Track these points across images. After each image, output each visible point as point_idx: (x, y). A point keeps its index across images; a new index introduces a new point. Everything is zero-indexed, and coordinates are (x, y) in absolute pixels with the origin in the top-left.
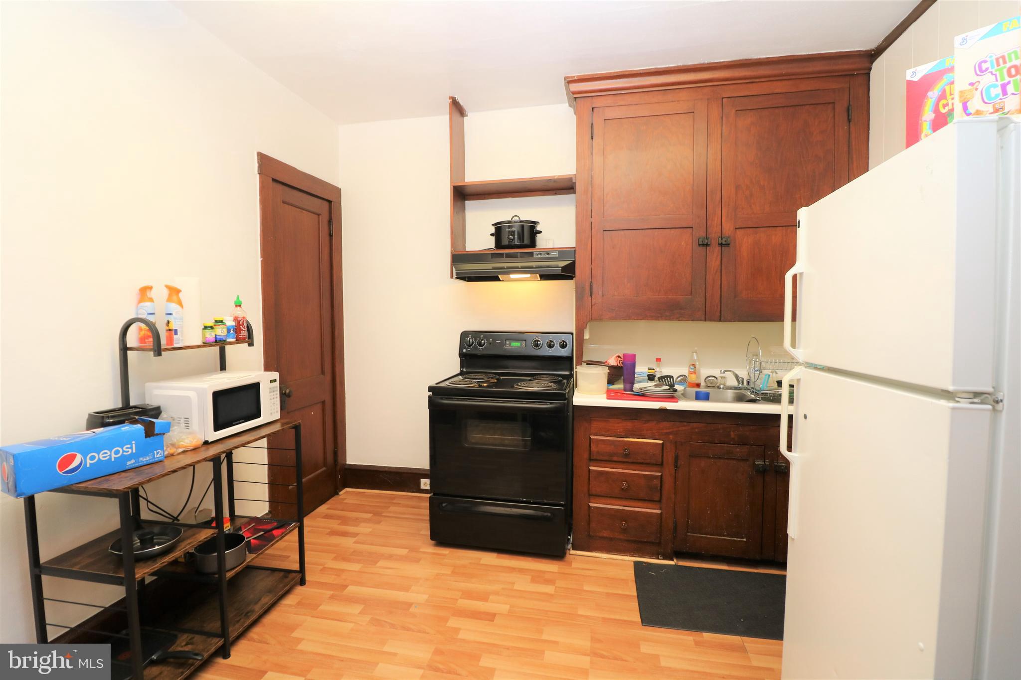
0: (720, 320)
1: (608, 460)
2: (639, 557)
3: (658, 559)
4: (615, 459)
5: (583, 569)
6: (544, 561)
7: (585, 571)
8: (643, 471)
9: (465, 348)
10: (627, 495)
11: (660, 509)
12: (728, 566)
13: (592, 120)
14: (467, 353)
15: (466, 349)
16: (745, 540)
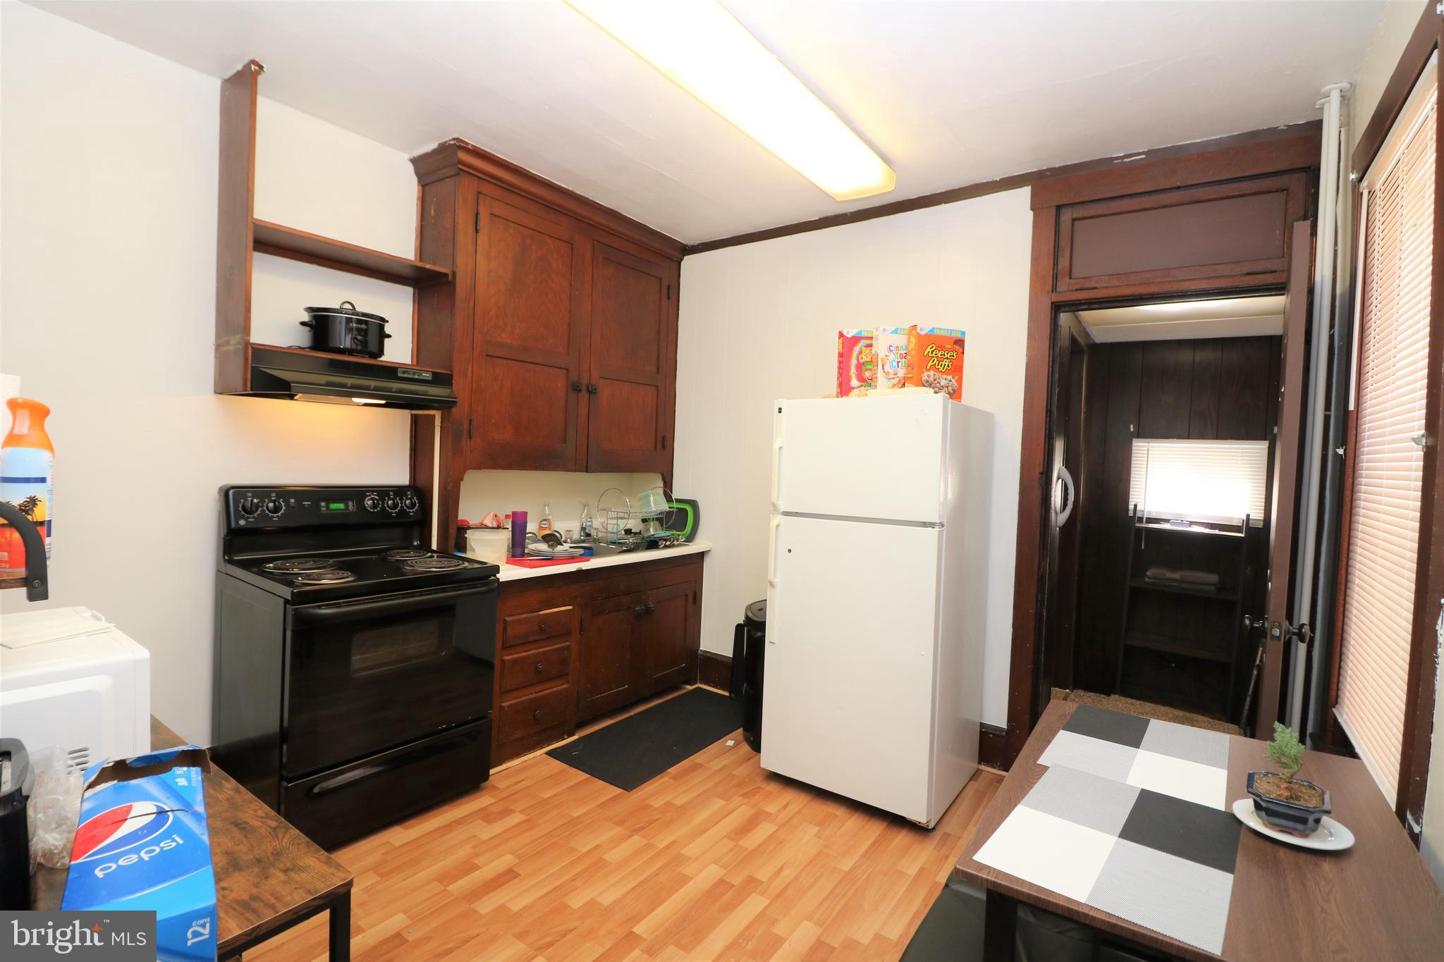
0: (587, 471)
1: (525, 643)
2: (548, 746)
3: (564, 739)
4: (531, 639)
5: (516, 784)
6: (464, 800)
7: (520, 784)
8: (554, 645)
9: (243, 517)
10: (543, 677)
11: (568, 683)
12: (612, 719)
13: (477, 209)
14: (249, 526)
15: (246, 519)
16: (626, 686)
